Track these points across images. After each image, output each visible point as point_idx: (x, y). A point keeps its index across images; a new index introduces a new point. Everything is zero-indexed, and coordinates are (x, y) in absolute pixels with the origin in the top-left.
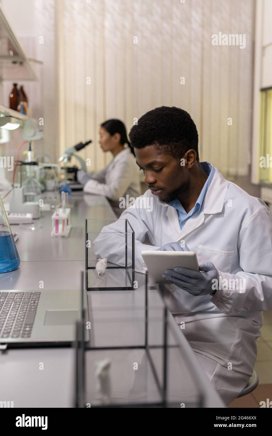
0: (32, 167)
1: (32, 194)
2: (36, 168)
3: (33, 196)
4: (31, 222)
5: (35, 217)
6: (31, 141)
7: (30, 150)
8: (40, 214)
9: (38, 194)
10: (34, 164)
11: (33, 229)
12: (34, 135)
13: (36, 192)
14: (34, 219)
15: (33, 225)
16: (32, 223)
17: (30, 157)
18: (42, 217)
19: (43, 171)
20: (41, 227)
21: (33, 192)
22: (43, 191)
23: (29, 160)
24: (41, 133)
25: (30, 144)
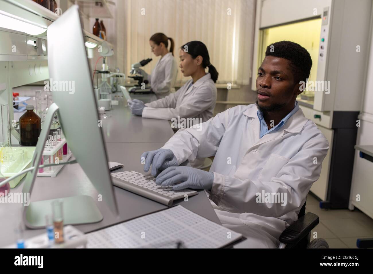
0: (106, 74)
1: (105, 93)
2: (108, 75)
3: (106, 95)
4: (103, 113)
5: (106, 110)
6: (105, 57)
7: (104, 63)
8: (110, 107)
9: (110, 94)
10: (107, 72)
11: (105, 117)
12: (108, 53)
13: (108, 92)
14: (106, 111)
15: (105, 115)
16: (105, 114)
17: (104, 67)
18: (112, 109)
19: (115, 78)
20: (111, 117)
21: (106, 92)
22: (114, 92)
23: (103, 70)
24: (112, 51)
25: (104, 59)
